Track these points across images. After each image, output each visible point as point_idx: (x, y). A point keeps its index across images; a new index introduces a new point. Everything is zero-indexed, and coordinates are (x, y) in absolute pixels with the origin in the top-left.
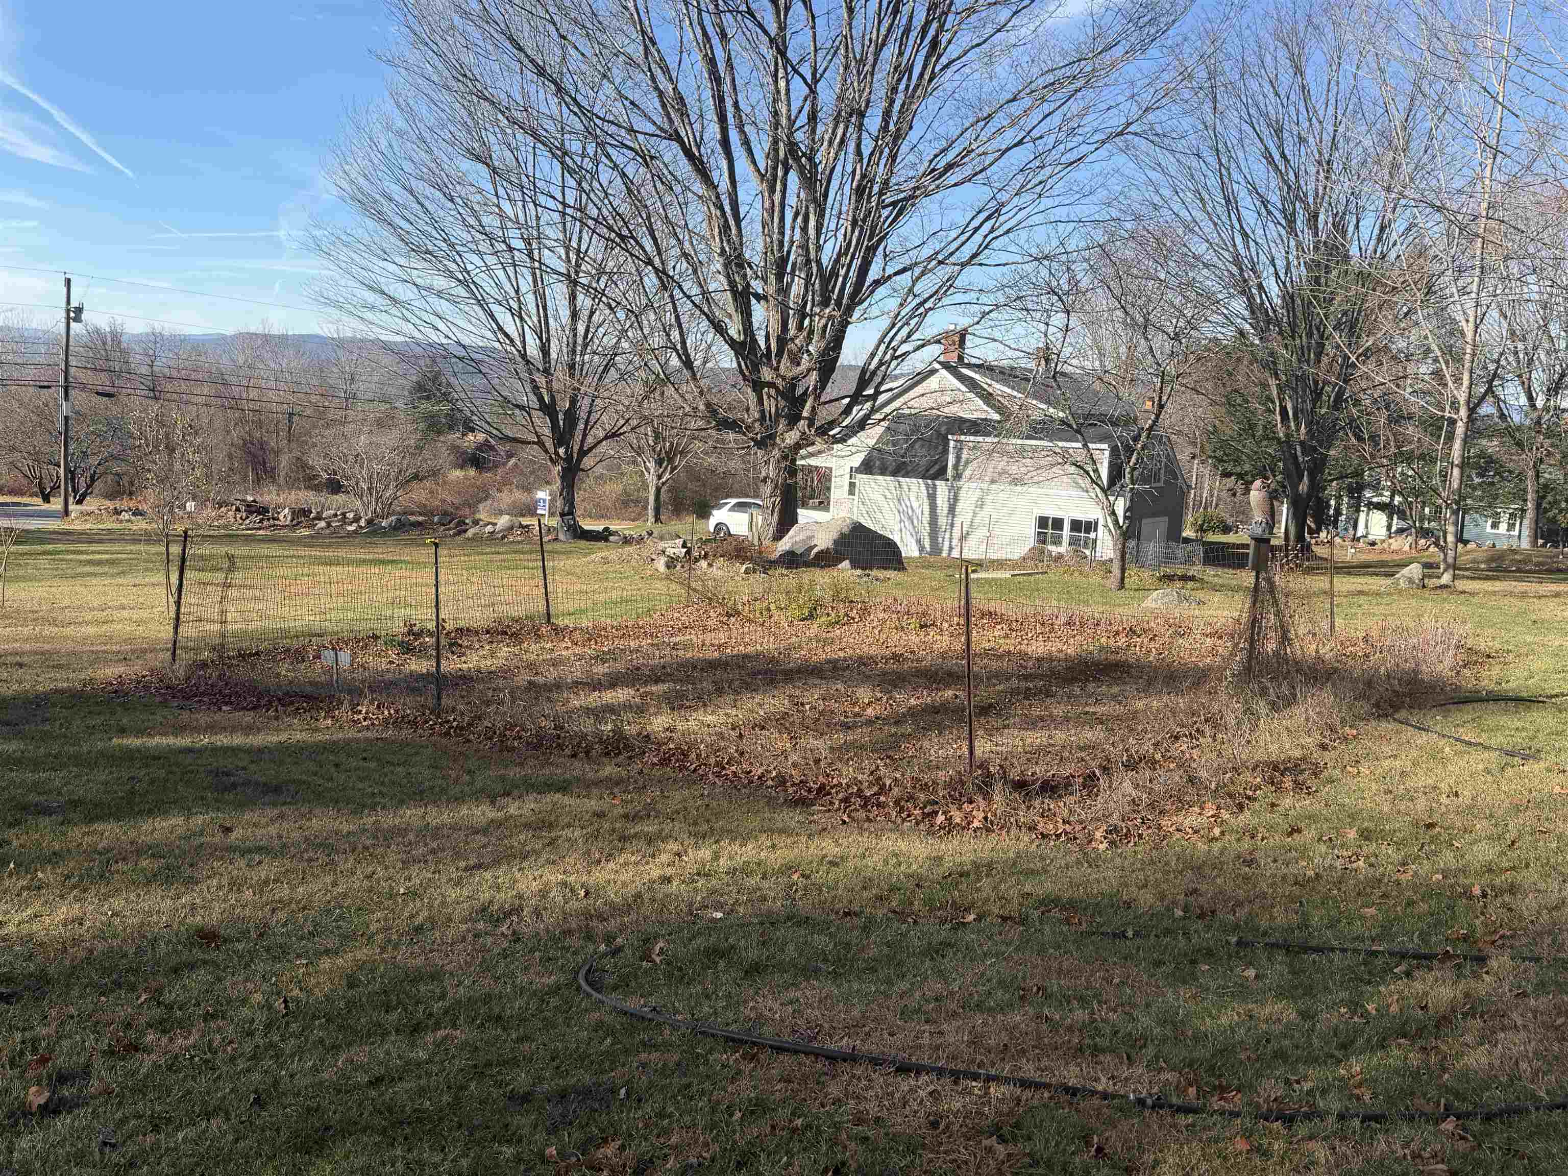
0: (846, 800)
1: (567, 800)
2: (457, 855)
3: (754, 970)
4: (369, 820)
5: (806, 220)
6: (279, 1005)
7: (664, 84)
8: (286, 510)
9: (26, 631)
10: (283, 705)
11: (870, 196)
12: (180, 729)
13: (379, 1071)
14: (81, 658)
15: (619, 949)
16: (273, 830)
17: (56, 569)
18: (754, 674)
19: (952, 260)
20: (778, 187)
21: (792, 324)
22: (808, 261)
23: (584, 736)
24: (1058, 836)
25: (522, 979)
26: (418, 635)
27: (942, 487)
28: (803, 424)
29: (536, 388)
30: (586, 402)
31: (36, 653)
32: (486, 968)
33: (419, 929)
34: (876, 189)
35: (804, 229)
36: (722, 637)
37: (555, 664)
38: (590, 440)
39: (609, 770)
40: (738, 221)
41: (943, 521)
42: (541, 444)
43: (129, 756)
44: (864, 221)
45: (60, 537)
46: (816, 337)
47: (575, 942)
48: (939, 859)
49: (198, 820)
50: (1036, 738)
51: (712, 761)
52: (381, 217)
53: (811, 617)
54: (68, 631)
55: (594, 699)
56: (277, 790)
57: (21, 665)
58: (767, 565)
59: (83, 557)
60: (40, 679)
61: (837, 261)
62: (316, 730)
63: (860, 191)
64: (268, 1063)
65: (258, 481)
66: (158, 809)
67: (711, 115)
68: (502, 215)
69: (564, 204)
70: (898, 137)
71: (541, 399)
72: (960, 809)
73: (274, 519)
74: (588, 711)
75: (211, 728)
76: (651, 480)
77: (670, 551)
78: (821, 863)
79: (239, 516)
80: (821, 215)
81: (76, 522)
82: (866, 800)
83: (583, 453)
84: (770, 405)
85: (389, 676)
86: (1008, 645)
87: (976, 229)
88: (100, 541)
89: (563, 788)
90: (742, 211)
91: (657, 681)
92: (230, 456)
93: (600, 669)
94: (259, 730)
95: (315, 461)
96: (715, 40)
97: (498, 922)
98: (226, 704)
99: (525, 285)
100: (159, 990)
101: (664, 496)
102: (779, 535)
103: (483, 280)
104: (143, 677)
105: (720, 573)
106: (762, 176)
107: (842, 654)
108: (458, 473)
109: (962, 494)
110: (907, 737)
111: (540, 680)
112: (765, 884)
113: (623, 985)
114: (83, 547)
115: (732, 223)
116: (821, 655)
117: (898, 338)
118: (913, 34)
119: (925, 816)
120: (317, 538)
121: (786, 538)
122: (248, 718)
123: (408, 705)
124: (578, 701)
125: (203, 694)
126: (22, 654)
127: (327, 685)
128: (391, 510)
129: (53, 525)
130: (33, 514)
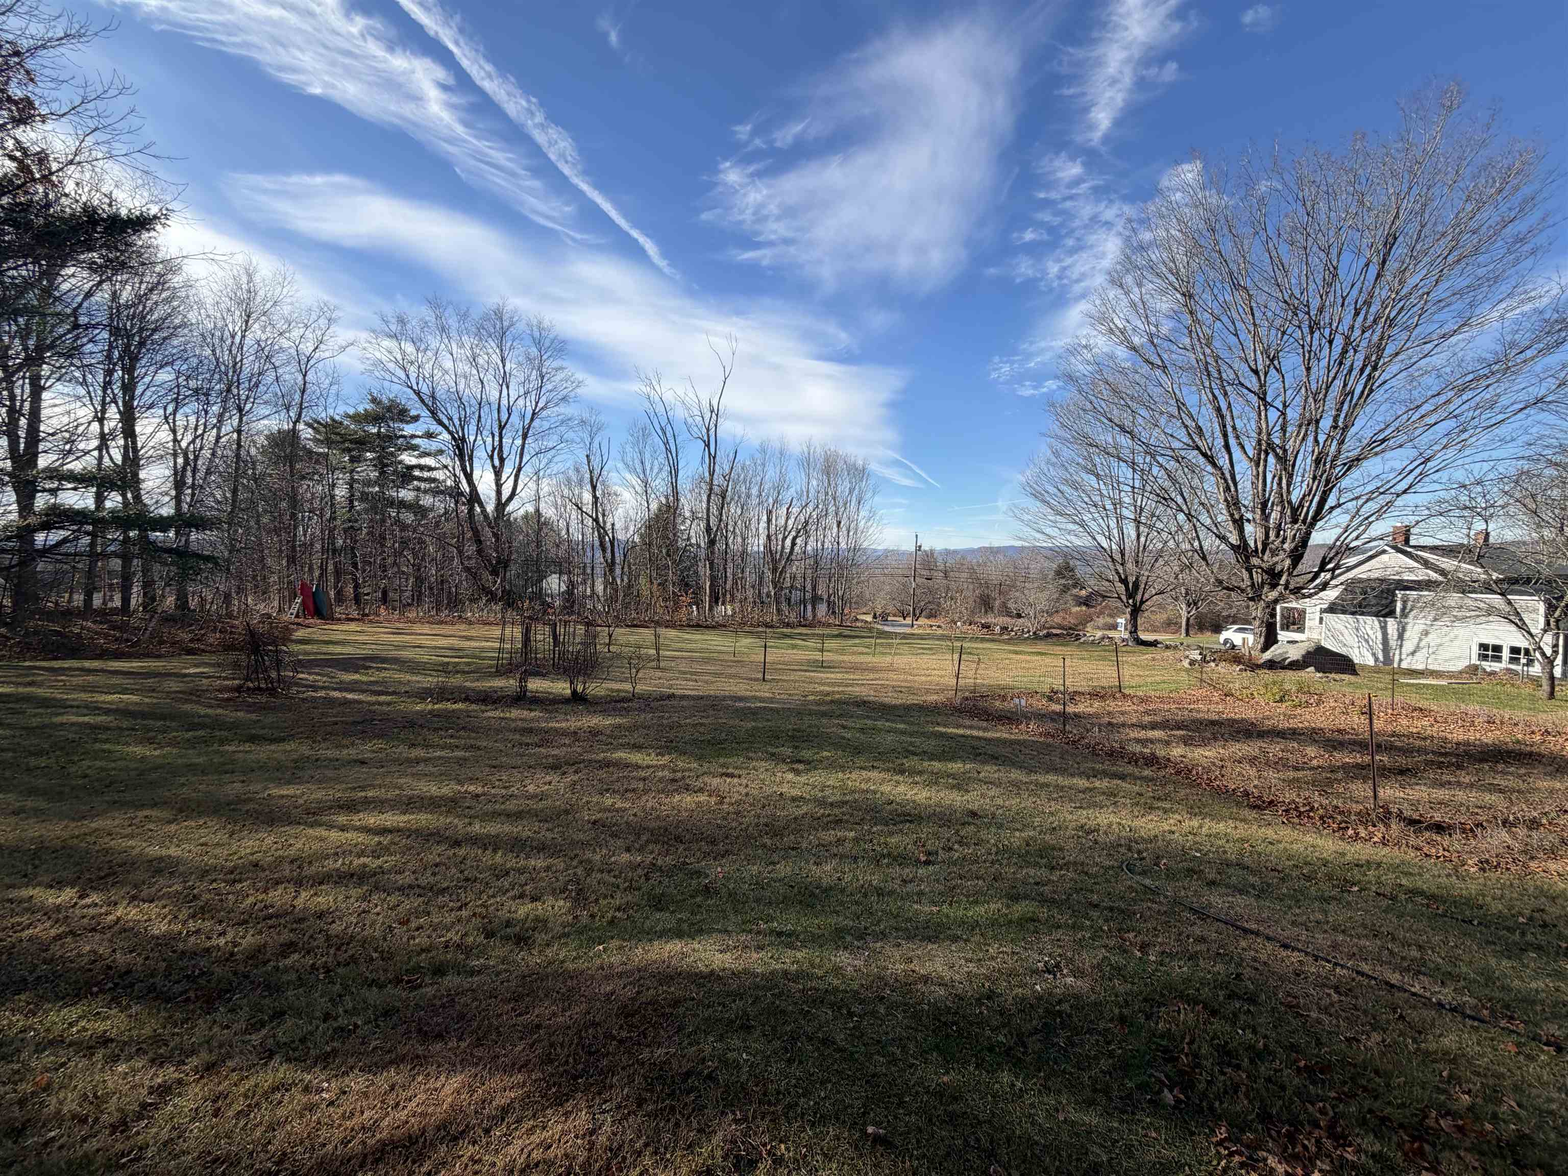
0: (1286, 811)
1: (1124, 785)
2: (1071, 800)
3: (1212, 883)
4: (1033, 777)
5: (1280, 479)
6: (1000, 846)
7: (1189, 422)
8: (998, 627)
9: (902, 677)
10: (998, 720)
11: (1325, 463)
12: (958, 726)
13: (1038, 880)
15: (1144, 858)
16: (996, 776)
17: (910, 651)
18: (1238, 732)
19: (1392, 490)
20: (1262, 462)
21: (1272, 534)
22: (1282, 501)
23: (1135, 754)
24: (1438, 857)
25: (1098, 860)
26: (1056, 693)
27: (1392, 624)
28: (1280, 588)
29: (1118, 573)
30: (1145, 578)
31: (906, 687)
32: (1082, 851)
33: (1054, 829)
34: (1329, 459)
35: (1280, 484)
36: (1221, 707)
37: (1123, 713)
38: (1146, 596)
39: (1147, 772)
40: (1235, 484)
41: (1393, 643)
42: (1119, 598)
43: (942, 735)
44: (1321, 476)
45: (911, 636)
46: (1288, 541)
47: (1123, 850)
48: (1343, 855)
49: (968, 766)
50: (1441, 794)
51: (1205, 777)
52: (1044, 501)
53: (1281, 701)
54: (916, 678)
55: (1142, 734)
56: (997, 758)
58: (1254, 667)
59: (920, 646)
61: (1303, 498)
62: (1011, 733)
63: (1317, 462)
64: (997, 866)
65: (986, 612)
66: (952, 759)
67: (1218, 433)
68: (1101, 495)
69: (1133, 487)
70: (1345, 428)
71: (1120, 577)
72: (1366, 829)
73: (993, 630)
74: (1138, 741)
75: (971, 727)
76: (1184, 614)
77: (1191, 657)
78: (1264, 841)
79: (978, 629)
80: (1290, 476)
81: (916, 629)
82: (1301, 813)
83: (1142, 602)
84: (1258, 578)
85: (1042, 712)
86: (1433, 731)
87: (1412, 471)
88: (924, 639)
89: (1123, 777)
90: (1238, 477)
91: (1179, 728)
92: (975, 601)
93: (1147, 719)
94: (989, 731)
95: (1011, 605)
96: (1221, 398)
97: (1088, 833)
98: (976, 717)
99: (1113, 524)
100: (958, 831)
101: (1192, 621)
102: (1265, 648)
103: (1092, 524)
104: (944, 701)
105: (1223, 670)
106: (1251, 460)
107: (1300, 725)
108: (1078, 609)
109: (1409, 627)
110: (1339, 781)
111: (1114, 721)
112: (1227, 846)
113: (1144, 873)
114: (919, 641)
115: (1231, 485)
116: (1284, 725)
117: (1350, 537)
118: (1354, 373)
119: (1340, 828)
120: (1011, 640)
121: (1268, 652)
122: (985, 724)
123: (1050, 727)
124: (1135, 734)
125: (967, 712)
126: (901, 687)
127: (1016, 713)
128: (1044, 627)
129: (908, 630)
130: (900, 625)
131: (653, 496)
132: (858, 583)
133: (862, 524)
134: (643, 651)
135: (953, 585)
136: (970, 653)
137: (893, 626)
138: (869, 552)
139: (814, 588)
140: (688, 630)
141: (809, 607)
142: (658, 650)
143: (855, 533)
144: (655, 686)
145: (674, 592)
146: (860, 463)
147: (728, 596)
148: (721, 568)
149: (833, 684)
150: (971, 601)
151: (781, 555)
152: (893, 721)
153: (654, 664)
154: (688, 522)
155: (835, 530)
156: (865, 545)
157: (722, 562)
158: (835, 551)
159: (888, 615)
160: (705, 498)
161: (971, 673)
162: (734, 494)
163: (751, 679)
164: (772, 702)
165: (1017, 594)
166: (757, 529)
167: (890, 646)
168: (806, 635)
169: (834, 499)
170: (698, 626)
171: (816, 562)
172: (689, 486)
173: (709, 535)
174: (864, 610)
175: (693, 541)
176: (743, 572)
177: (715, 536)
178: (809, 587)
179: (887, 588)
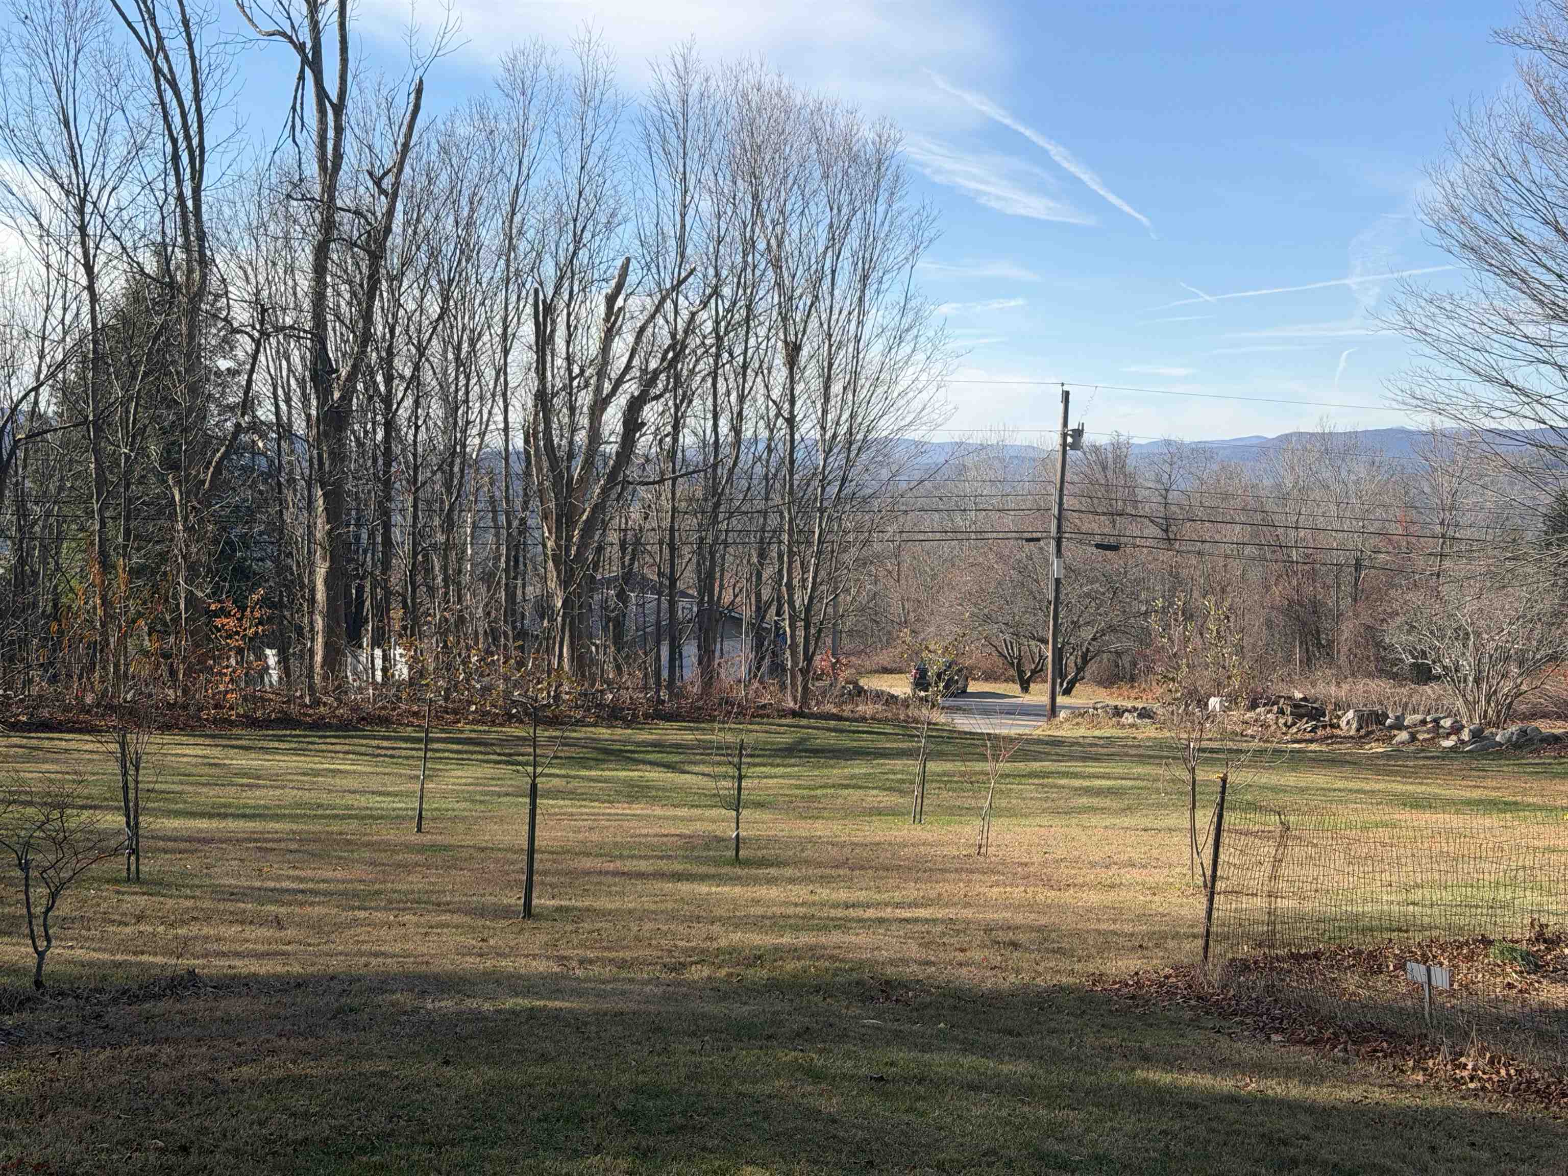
8: (1350, 714)
9: (1017, 893)
10: (1354, 1043)
12: (1218, 1065)
14: (1085, 940)
17: (1046, 799)
26: (1553, 942)
31: (1032, 929)
43: (1159, 1098)
45: (1048, 749)
54: (1067, 896)
57: (1015, 945)
59: (1077, 783)
60: (1040, 969)
62: (1401, 1088)
65: (1308, 661)
73: (1332, 726)
75: (1259, 1068)
79: (1281, 721)
81: (1066, 725)
85: (1507, 1010)
88: (1096, 758)
92: (1269, 624)
94: (1323, 1079)
95: (1394, 636)
98: (1277, 1031)
104: (1166, 977)
114: (1077, 766)
120: (1397, 758)
122: (1308, 1057)
125: (1245, 1013)
126: (1016, 928)
127: (1417, 1015)
128: (1508, 713)
129: (1038, 728)
130: (1011, 712)
131: (109, 245)
132: (863, 563)
133: (874, 354)
134: (77, 819)
135: (1191, 568)
136: (1254, 807)
137: (986, 712)
138: (899, 454)
139: (706, 582)
140: (247, 737)
141: (691, 651)
142: (132, 812)
143: (851, 386)
144: (123, 945)
145: (191, 599)
146: (867, 133)
147: (397, 613)
148: (371, 512)
149: (777, 923)
150: (1255, 622)
151: (589, 463)
152: (988, 1051)
153: (118, 865)
154: (245, 344)
155: (780, 375)
156: (884, 429)
157: (369, 491)
158: (782, 450)
159: (968, 674)
160: (305, 257)
161: (1258, 877)
162: (414, 242)
163: (480, 912)
164: (557, 993)
165: (1415, 598)
166: (501, 371)
167: (973, 782)
168: (678, 747)
169: (776, 265)
170: (286, 721)
171: (715, 492)
172: (246, 213)
173: (324, 393)
174: (884, 658)
175: (265, 413)
176: (449, 525)
177: (346, 397)
178: (688, 579)
179: (966, 580)
